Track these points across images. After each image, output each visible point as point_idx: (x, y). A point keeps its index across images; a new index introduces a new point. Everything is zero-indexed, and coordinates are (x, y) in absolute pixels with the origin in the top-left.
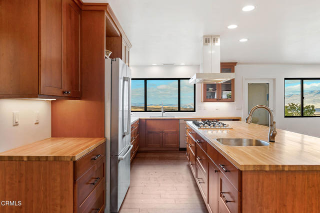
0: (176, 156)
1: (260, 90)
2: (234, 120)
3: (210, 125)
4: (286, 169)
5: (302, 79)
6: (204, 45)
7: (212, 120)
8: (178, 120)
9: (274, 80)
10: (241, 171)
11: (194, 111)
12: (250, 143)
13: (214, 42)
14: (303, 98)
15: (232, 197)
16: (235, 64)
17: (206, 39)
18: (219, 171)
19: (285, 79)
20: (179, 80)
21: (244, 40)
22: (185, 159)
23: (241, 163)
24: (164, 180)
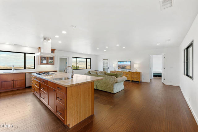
0: (24, 91)
1: (64, 60)
2: (54, 72)
3: (46, 74)
4: (79, 84)
5: (77, 58)
6: (43, 40)
7: (46, 72)
8: (25, 73)
9: (69, 57)
10: (66, 88)
11: (34, 68)
12: (65, 79)
13: (48, 40)
14: (77, 64)
15: (62, 98)
16: (55, 50)
17: (44, 38)
18: (56, 90)
19: (72, 57)
20: (25, 53)
21: (60, 42)
22: (32, 91)
23: (67, 85)
24: (19, 104)
